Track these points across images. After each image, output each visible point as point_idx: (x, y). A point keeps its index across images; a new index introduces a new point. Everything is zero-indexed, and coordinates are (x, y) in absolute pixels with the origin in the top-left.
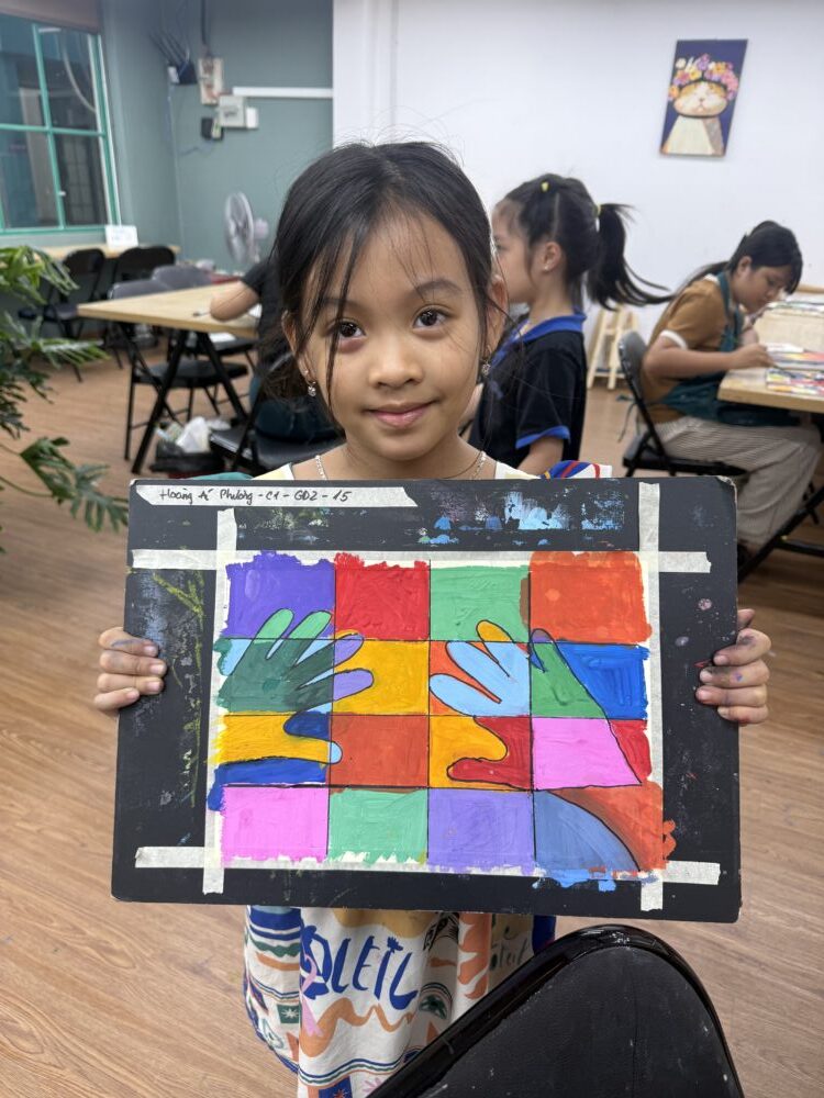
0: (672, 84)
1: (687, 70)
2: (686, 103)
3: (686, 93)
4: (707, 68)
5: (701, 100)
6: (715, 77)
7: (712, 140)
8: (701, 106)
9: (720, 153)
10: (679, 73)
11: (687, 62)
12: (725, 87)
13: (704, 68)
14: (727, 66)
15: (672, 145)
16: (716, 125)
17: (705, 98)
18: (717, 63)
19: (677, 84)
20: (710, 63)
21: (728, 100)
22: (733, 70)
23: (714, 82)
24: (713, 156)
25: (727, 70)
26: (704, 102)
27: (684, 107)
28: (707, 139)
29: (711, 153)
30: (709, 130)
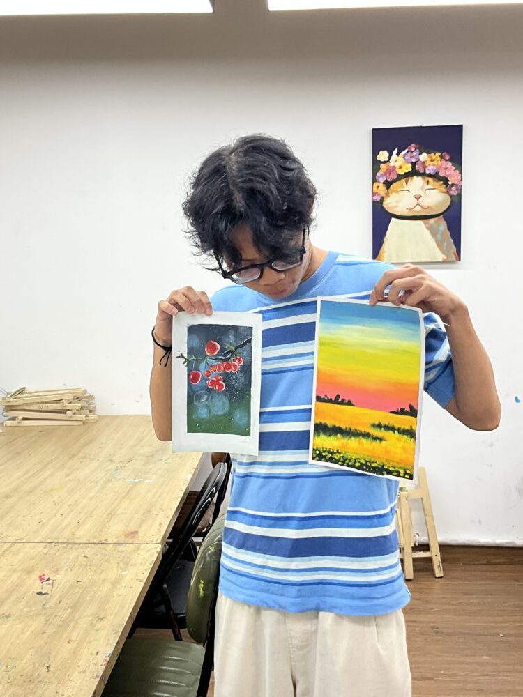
0: (374, 180)
1: (392, 163)
2: (398, 201)
4: (418, 160)
5: (418, 198)
6: (430, 170)
8: (418, 204)
9: (454, 258)
10: (382, 166)
11: (391, 155)
12: (445, 181)
13: (414, 161)
14: (442, 157)
18: (429, 153)
19: (382, 180)
20: (421, 153)
21: (451, 196)
22: (451, 160)
23: (430, 175)
24: (444, 262)
25: (443, 161)
26: (420, 200)
27: (396, 207)
28: (434, 244)
29: (441, 260)
30: (434, 234)
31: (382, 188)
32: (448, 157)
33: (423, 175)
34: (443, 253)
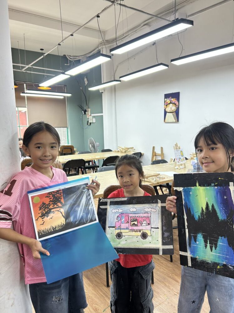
1: (167, 101)
2: (168, 109)
3: (168, 107)
5: (171, 108)
6: (173, 102)
7: (174, 118)
8: (171, 110)
9: (177, 121)
10: (166, 102)
11: (167, 99)
12: (176, 104)
13: (170, 100)
15: (166, 120)
16: (175, 114)
17: (172, 108)
18: (173, 98)
19: (166, 105)
21: (177, 108)
22: (177, 100)
23: (173, 103)
24: (175, 122)
28: (173, 118)
30: (173, 116)
31: (166, 106)
32: (176, 99)
33: (172, 103)
34: (175, 120)
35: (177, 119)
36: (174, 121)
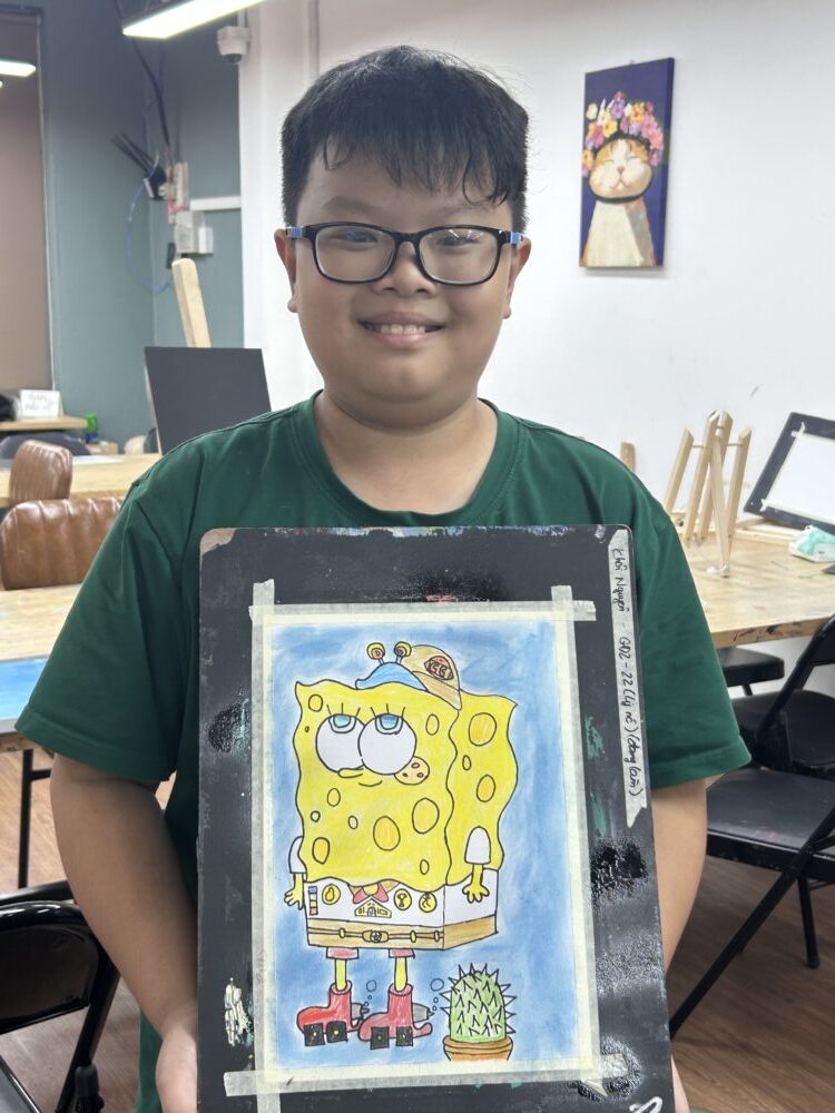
0: (585, 148)
1: (600, 122)
2: (603, 178)
3: (602, 163)
4: (623, 115)
5: (621, 170)
6: (633, 130)
7: (639, 238)
8: (621, 181)
9: (651, 262)
10: (591, 127)
11: (599, 109)
12: (647, 144)
13: (619, 116)
14: (646, 109)
15: (593, 257)
16: (643, 215)
17: (624, 168)
18: (633, 104)
19: (590, 146)
20: (625, 105)
21: (652, 167)
22: (654, 113)
23: (633, 137)
24: (643, 267)
25: (647, 117)
26: (624, 173)
27: (601, 184)
28: (632, 239)
29: (638, 264)
30: (634, 223)
31: (590, 158)
32: (651, 109)
33: (627, 137)
34: (643, 252)
35: (651, 249)
36: (638, 260)
